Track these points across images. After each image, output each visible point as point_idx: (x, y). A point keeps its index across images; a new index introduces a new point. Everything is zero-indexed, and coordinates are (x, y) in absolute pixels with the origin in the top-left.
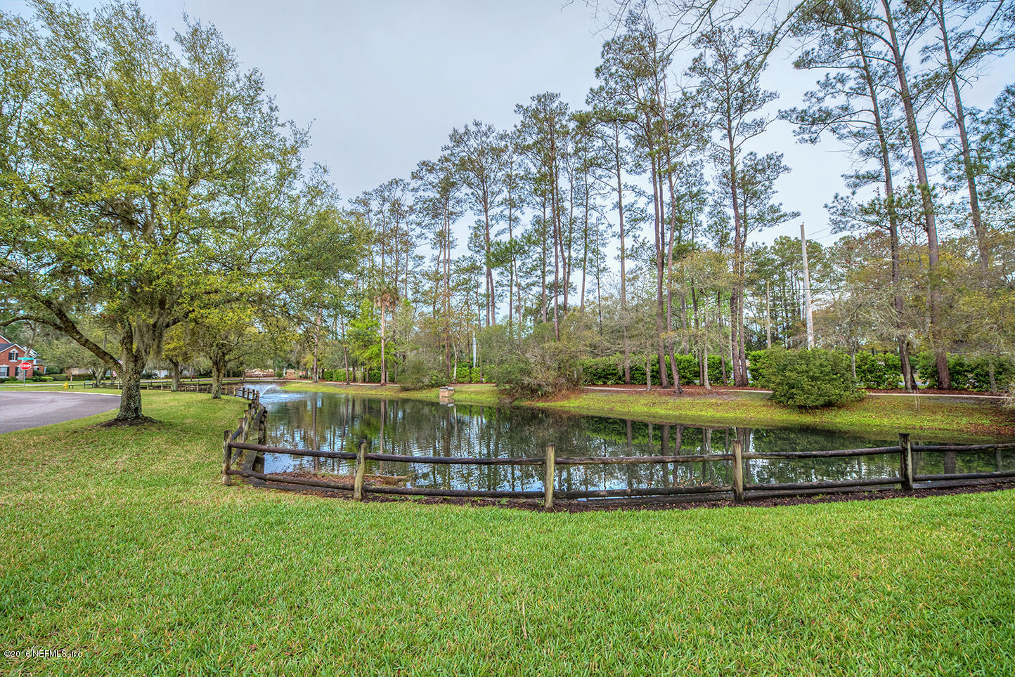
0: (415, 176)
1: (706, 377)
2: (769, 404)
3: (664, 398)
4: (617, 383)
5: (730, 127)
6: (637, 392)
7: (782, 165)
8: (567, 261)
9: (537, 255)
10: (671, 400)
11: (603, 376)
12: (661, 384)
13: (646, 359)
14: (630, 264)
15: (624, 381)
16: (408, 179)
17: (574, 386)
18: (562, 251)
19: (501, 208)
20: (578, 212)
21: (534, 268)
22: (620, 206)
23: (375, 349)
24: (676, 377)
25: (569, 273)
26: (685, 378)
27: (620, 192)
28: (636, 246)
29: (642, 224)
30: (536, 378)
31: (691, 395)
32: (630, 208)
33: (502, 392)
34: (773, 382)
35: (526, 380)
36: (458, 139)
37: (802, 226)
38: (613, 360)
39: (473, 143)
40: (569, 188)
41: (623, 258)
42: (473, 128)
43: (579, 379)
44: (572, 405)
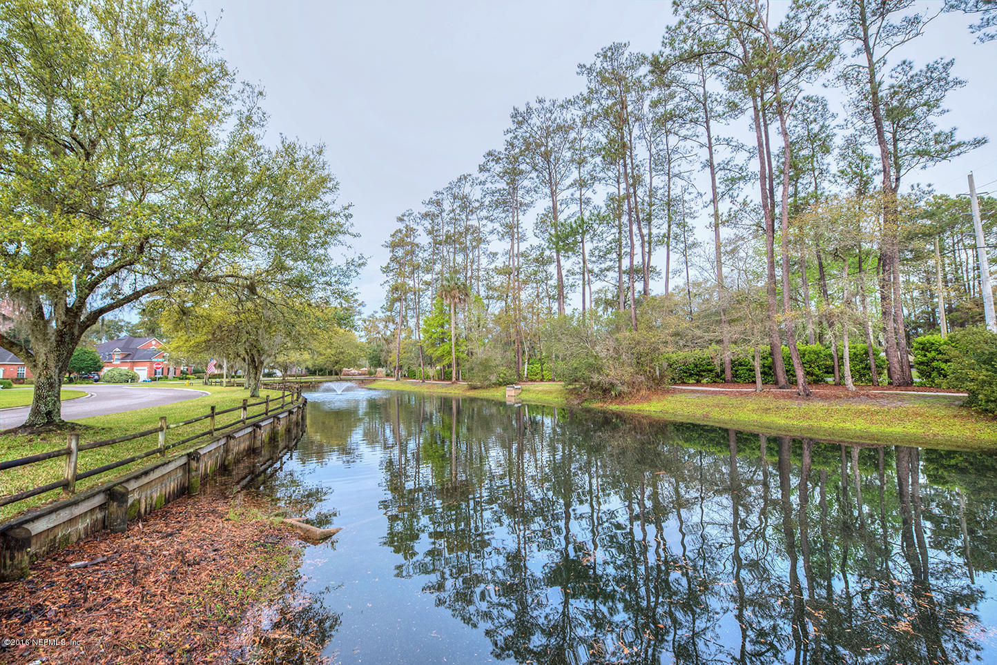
0: (482, 169)
1: (848, 373)
2: (964, 413)
3: (782, 402)
4: (715, 382)
5: (866, 34)
6: (741, 394)
7: (950, 79)
8: (646, 239)
9: (612, 236)
10: (794, 405)
11: (697, 373)
12: (776, 383)
13: (753, 351)
14: (726, 232)
15: (724, 379)
16: (475, 173)
17: (657, 385)
18: (640, 229)
19: (572, 190)
20: (659, 181)
21: (609, 252)
22: (712, 164)
23: (446, 347)
24: (800, 373)
25: (649, 252)
26: (812, 375)
27: (710, 148)
28: (735, 208)
29: (741, 184)
30: (607, 376)
31: (824, 398)
32: (725, 167)
33: (571, 391)
34: (972, 380)
35: (596, 378)
36: (520, 118)
37: (970, 177)
38: (708, 352)
39: (535, 121)
40: (648, 157)
41: (717, 226)
42: (535, 105)
43: (662, 376)
44: (653, 409)
